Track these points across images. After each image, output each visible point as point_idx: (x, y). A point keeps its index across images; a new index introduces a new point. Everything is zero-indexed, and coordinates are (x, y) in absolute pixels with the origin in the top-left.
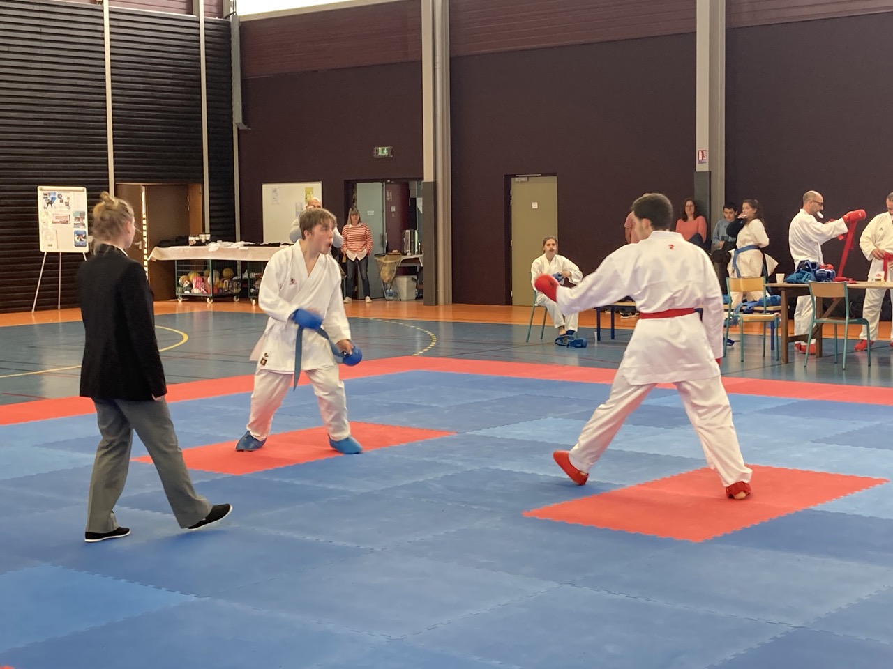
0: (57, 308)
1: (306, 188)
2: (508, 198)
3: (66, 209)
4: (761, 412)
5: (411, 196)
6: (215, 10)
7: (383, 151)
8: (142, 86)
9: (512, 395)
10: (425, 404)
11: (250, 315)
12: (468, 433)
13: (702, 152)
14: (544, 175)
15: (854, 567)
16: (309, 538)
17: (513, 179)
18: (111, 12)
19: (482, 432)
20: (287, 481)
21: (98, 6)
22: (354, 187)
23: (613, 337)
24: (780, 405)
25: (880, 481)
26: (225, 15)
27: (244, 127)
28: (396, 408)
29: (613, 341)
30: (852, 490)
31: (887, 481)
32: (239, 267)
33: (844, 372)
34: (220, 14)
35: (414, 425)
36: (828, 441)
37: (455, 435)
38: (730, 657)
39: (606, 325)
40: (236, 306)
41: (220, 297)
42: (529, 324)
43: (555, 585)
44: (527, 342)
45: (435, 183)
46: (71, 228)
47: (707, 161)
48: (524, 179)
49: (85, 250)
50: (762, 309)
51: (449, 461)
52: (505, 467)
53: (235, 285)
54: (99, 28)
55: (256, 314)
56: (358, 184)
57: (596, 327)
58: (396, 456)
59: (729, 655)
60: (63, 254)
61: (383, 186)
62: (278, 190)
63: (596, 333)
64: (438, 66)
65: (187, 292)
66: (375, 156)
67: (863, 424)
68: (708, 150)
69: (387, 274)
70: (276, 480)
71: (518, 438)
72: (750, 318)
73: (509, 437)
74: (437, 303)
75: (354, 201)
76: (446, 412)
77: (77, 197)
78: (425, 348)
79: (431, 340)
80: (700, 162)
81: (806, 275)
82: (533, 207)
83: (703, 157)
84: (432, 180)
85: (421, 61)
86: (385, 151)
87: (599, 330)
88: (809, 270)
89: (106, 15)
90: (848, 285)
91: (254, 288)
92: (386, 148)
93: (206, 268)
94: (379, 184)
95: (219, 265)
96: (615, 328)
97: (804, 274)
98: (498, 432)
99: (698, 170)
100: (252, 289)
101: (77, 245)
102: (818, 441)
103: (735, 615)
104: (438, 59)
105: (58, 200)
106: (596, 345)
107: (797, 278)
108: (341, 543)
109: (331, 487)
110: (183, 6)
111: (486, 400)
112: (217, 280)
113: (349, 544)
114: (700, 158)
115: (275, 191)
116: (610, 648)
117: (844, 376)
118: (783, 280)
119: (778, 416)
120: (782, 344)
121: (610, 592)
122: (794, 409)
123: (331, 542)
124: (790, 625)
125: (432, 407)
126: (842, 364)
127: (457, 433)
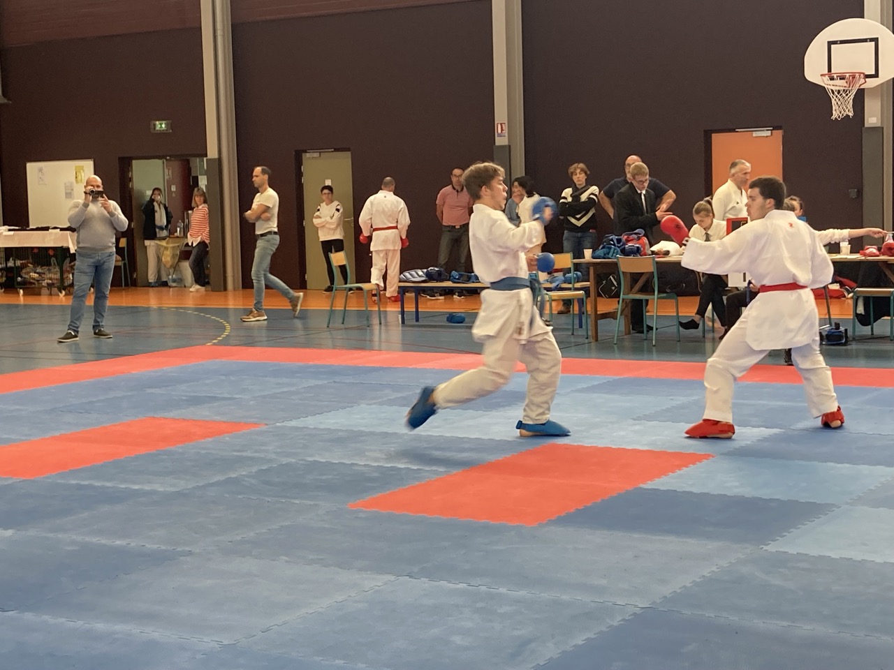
1: (76, 167)
2: (299, 174)
4: (578, 391)
5: (193, 174)
7: (161, 126)
9: (320, 383)
10: (228, 396)
11: (17, 306)
12: (278, 424)
13: (501, 124)
14: (336, 150)
15: (692, 545)
16: (118, 542)
17: (304, 155)
19: (294, 423)
20: (86, 483)
22: (130, 165)
23: (417, 320)
24: (596, 383)
25: (706, 457)
27: (3, 100)
28: (195, 401)
29: (417, 323)
30: (679, 467)
31: (713, 457)
33: (654, 349)
35: (218, 418)
36: (648, 418)
37: (264, 428)
38: (580, 642)
39: (410, 308)
42: (329, 308)
43: (392, 578)
44: (328, 327)
45: (220, 160)
47: (506, 135)
48: (316, 155)
50: (570, 286)
51: (262, 455)
52: (323, 458)
56: (134, 162)
57: (400, 310)
58: (203, 452)
59: (580, 641)
61: (164, 163)
62: (44, 170)
63: (400, 316)
64: (219, 33)
66: (152, 131)
67: (680, 400)
68: (507, 123)
69: (169, 259)
70: (74, 482)
71: (333, 427)
72: (558, 296)
73: (322, 427)
74: (225, 289)
75: (130, 179)
76: (252, 402)
78: (220, 337)
79: (224, 328)
81: (612, 250)
83: (502, 130)
84: (216, 156)
85: (201, 28)
86: (163, 126)
87: (403, 313)
88: (614, 245)
90: (657, 259)
91: (21, 277)
92: (164, 122)
94: (159, 162)
96: (420, 310)
97: (611, 248)
98: (310, 422)
99: (497, 143)
100: (19, 279)
102: (639, 419)
103: (580, 598)
104: (219, 26)
106: (400, 328)
107: (605, 255)
108: (155, 546)
109: (136, 487)
111: (293, 389)
113: (163, 547)
114: (500, 131)
115: (41, 170)
116: (457, 640)
117: (654, 353)
118: (591, 256)
119: (595, 395)
120: (591, 321)
121: (450, 582)
122: (610, 387)
123: (143, 546)
124: (636, 606)
125: (235, 398)
126: (652, 340)
127: (266, 424)
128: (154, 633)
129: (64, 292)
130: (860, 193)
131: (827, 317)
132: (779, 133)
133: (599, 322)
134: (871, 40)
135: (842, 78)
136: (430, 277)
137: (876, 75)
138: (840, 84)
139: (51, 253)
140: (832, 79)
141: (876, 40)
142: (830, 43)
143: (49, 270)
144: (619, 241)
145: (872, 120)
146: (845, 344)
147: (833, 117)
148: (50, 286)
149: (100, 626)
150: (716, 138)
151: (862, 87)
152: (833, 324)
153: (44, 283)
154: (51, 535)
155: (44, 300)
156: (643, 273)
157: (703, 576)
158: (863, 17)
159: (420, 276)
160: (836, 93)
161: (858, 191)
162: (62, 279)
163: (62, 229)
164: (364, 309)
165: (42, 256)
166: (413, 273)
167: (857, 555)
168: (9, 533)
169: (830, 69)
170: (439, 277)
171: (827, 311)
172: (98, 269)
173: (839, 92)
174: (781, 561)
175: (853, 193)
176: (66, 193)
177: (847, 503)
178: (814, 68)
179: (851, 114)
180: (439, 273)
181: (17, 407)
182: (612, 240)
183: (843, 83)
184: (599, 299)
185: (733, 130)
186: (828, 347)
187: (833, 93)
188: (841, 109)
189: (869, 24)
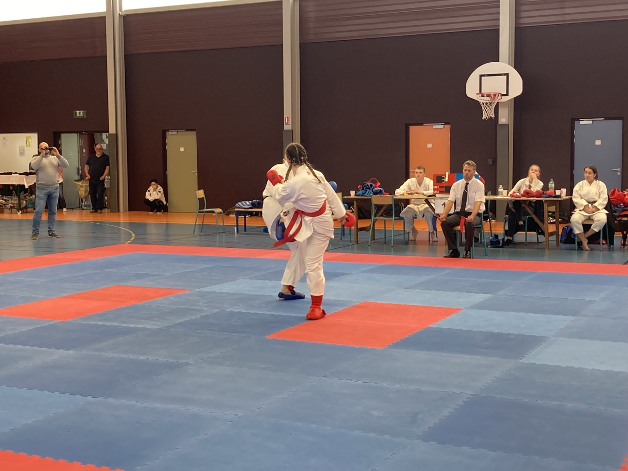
1: (27, 137)
2: (165, 144)
4: (362, 272)
7: (80, 113)
9: (208, 266)
12: (196, 290)
13: (288, 117)
14: (187, 130)
15: (478, 359)
16: (141, 358)
17: (167, 132)
19: (205, 289)
20: (100, 323)
22: (59, 138)
23: (245, 231)
24: (371, 268)
25: (459, 310)
28: (138, 276)
29: (245, 232)
30: (446, 315)
31: (462, 310)
35: (157, 286)
36: (412, 288)
37: (190, 292)
39: (241, 223)
42: (194, 223)
43: (317, 378)
44: (194, 234)
45: (117, 134)
47: (291, 124)
48: (175, 133)
51: (198, 308)
52: (235, 310)
56: (63, 135)
57: (236, 224)
58: (161, 305)
59: (446, 413)
61: (78, 136)
62: (7, 138)
63: (236, 228)
66: (74, 117)
67: (424, 278)
68: (291, 117)
69: (83, 192)
70: (92, 323)
71: (231, 292)
73: (224, 291)
74: (119, 211)
75: (60, 145)
78: (131, 238)
80: (287, 124)
81: (368, 192)
82: (181, 150)
83: (288, 121)
84: (115, 132)
85: (106, 56)
86: (82, 114)
87: (237, 226)
88: (369, 189)
90: (394, 197)
92: (82, 112)
94: (76, 135)
96: (247, 225)
97: (366, 191)
98: (215, 289)
99: (285, 129)
102: (407, 288)
103: (432, 389)
104: (117, 56)
106: (236, 235)
107: (363, 193)
108: (165, 360)
109: (133, 326)
111: (193, 270)
113: (170, 360)
114: (287, 122)
115: (4, 138)
116: (375, 413)
117: (392, 250)
118: (354, 195)
119: (374, 275)
120: (353, 232)
121: (351, 380)
122: (380, 270)
123: (157, 360)
124: (467, 394)
125: (161, 275)
126: (391, 243)
127: (190, 290)
128: (195, 409)
129: (20, 212)
130: (495, 162)
131: (490, 232)
132: (448, 127)
133: (359, 232)
134: (505, 74)
135: (488, 96)
136: (254, 206)
137: (507, 95)
138: (487, 99)
139: (11, 187)
140: (483, 96)
141: (507, 75)
142: (481, 76)
143: (11, 198)
144: (371, 185)
145: (503, 120)
146: (502, 247)
147: (483, 118)
148: (12, 207)
149: (159, 406)
150: (412, 128)
151: (499, 101)
152: (493, 235)
154: (97, 353)
155: (6, 216)
156: (384, 205)
157: (496, 377)
158: (499, 61)
159: (248, 205)
160: (485, 105)
161: (493, 161)
162: (20, 204)
163: (20, 174)
164: (216, 224)
165: (7, 190)
166: (243, 203)
167: (576, 365)
168: (71, 352)
169: (480, 91)
171: (489, 228)
172: (49, 197)
173: (486, 104)
174: (534, 368)
175: (490, 162)
176: (20, 153)
177: (553, 336)
178: (472, 90)
179: (493, 116)
180: (259, 204)
181: (32, 279)
182: (368, 185)
183: (488, 98)
184: (359, 220)
185: (422, 124)
186: (492, 248)
187: (483, 104)
188: (487, 114)
189: (504, 65)
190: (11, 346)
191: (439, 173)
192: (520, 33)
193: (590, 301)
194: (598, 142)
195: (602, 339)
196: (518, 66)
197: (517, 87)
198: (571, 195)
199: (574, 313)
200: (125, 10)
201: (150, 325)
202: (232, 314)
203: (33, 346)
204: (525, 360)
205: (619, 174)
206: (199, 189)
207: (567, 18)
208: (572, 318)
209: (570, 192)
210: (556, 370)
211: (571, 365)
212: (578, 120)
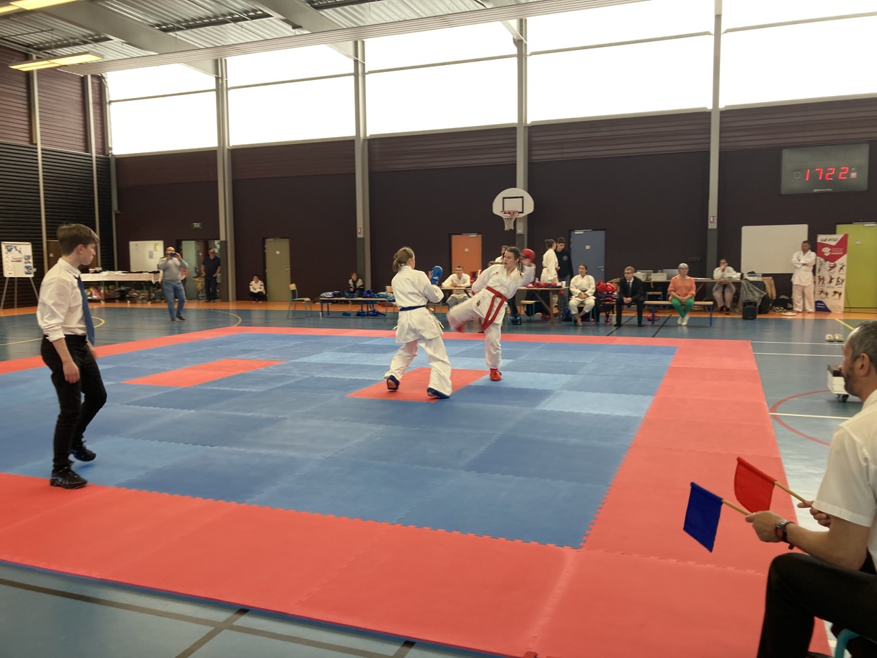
0: (13, 308)
1: (154, 244)
2: (264, 249)
3: (19, 254)
6: (100, 151)
7: (197, 225)
8: (60, 189)
9: (300, 342)
11: (126, 309)
12: (291, 361)
14: (282, 238)
16: (248, 414)
17: (266, 240)
18: (42, 150)
19: (298, 360)
20: (214, 388)
21: (34, 146)
22: (181, 243)
23: (328, 315)
26: (107, 154)
27: (119, 212)
28: (245, 351)
30: (481, 376)
32: (117, 284)
34: (104, 153)
35: (260, 359)
37: (285, 363)
39: (325, 309)
40: (117, 305)
41: (108, 299)
43: (386, 426)
44: (288, 317)
45: (226, 242)
46: (22, 265)
47: (362, 233)
48: (272, 240)
49: (31, 276)
51: (292, 375)
52: (322, 375)
53: (117, 293)
54: (35, 158)
55: (131, 308)
56: (184, 242)
57: (321, 310)
58: (263, 373)
59: (483, 449)
60: (18, 278)
61: (196, 242)
62: (139, 245)
63: (321, 313)
64: (226, 184)
65: (90, 298)
66: (192, 227)
67: (464, 348)
68: (362, 228)
70: (209, 388)
71: (318, 362)
73: (313, 362)
74: (228, 301)
76: (273, 352)
77: (26, 249)
78: (238, 322)
79: (238, 319)
82: (277, 253)
84: (224, 240)
85: (218, 181)
89: (39, 151)
93: (99, 285)
94: (193, 242)
95: (107, 284)
96: (329, 310)
98: (306, 360)
99: (358, 237)
100: (128, 296)
101: (27, 273)
104: (226, 181)
105: (14, 250)
106: (321, 318)
108: (267, 416)
109: (242, 390)
110: (82, 148)
111: (288, 345)
112: (107, 291)
113: (271, 416)
114: (359, 231)
115: (137, 245)
116: (431, 451)
121: (412, 427)
124: (498, 434)
125: (263, 350)
127: (286, 361)
128: (292, 453)
129: (150, 302)
132: (480, 236)
134: (520, 197)
135: (509, 213)
136: (335, 295)
137: (522, 212)
138: (508, 216)
139: (142, 283)
140: (505, 213)
142: (504, 198)
143: (143, 292)
145: (520, 231)
146: (520, 324)
147: (506, 229)
148: (143, 299)
149: (263, 451)
150: (454, 238)
151: (517, 217)
153: (140, 297)
154: (214, 412)
155: (139, 305)
158: (515, 187)
159: (329, 295)
162: (149, 296)
163: (149, 273)
164: (305, 310)
165: (139, 285)
166: (326, 294)
167: (575, 410)
168: (193, 411)
169: (503, 210)
170: (338, 295)
172: (176, 290)
173: (508, 219)
174: (545, 413)
176: (150, 256)
177: (558, 390)
178: (497, 209)
179: (513, 228)
180: (339, 294)
181: (159, 354)
185: (460, 234)
187: (505, 219)
188: (508, 226)
189: (519, 191)
190: (144, 407)
191: (473, 270)
192: (532, 166)
193: (584, 364)
194: (588, 247)
195: (593, 391)
196: (530, 191)
197: (529, 207)
198: (569, 286)
199: (573, 372)
200: (233, 146)
201: (254, 390)
202: (320, 379)
203: (161, 407)
204: (539, 408)
205: (603, 270)
206: (292, 283)
207: (566, 155)
208: (570, 376)
209: (568, 284)
210: (561, 415)
211: (571, 410)
212: (573, 230)
